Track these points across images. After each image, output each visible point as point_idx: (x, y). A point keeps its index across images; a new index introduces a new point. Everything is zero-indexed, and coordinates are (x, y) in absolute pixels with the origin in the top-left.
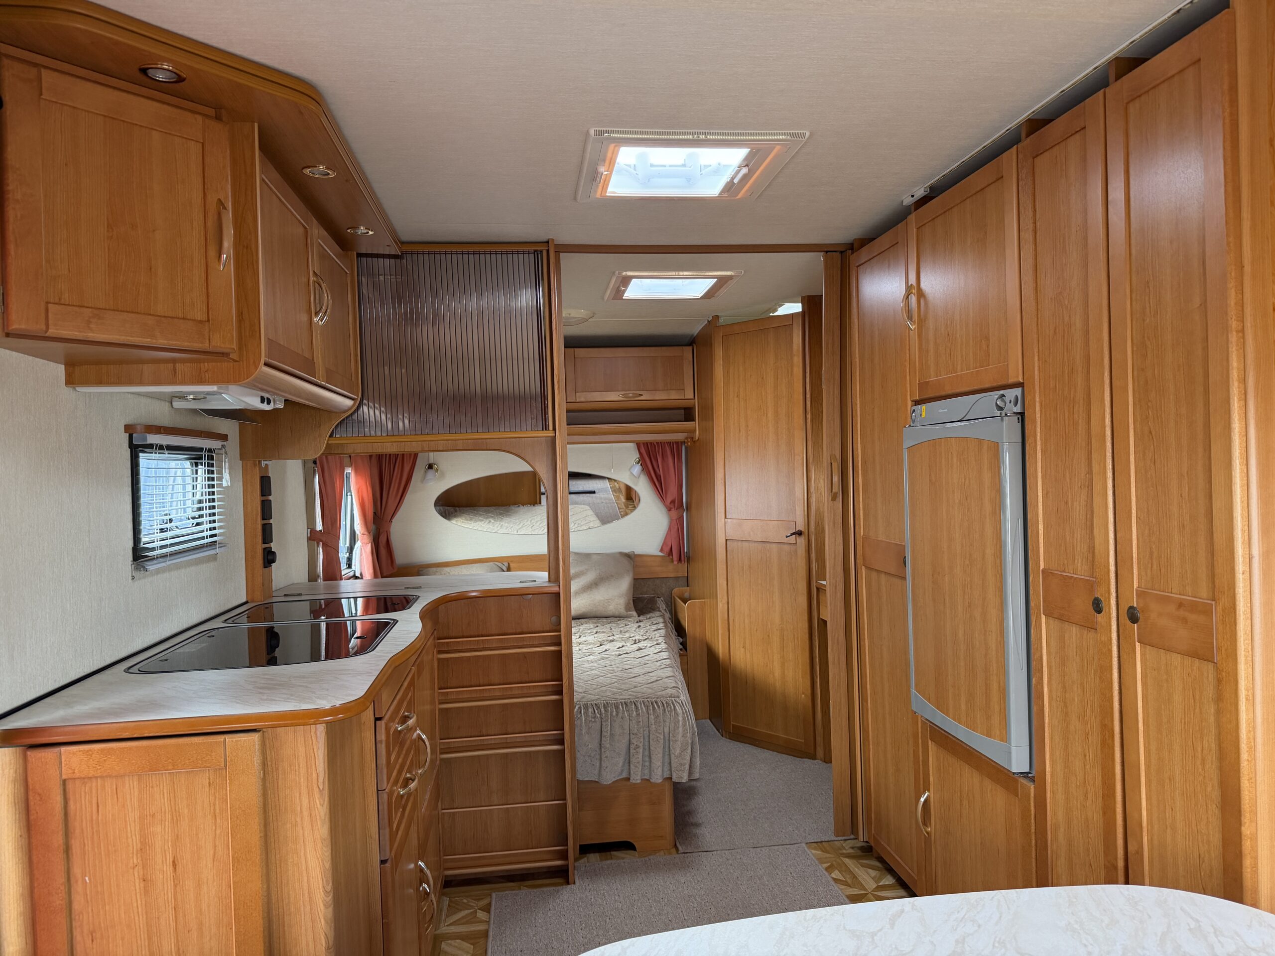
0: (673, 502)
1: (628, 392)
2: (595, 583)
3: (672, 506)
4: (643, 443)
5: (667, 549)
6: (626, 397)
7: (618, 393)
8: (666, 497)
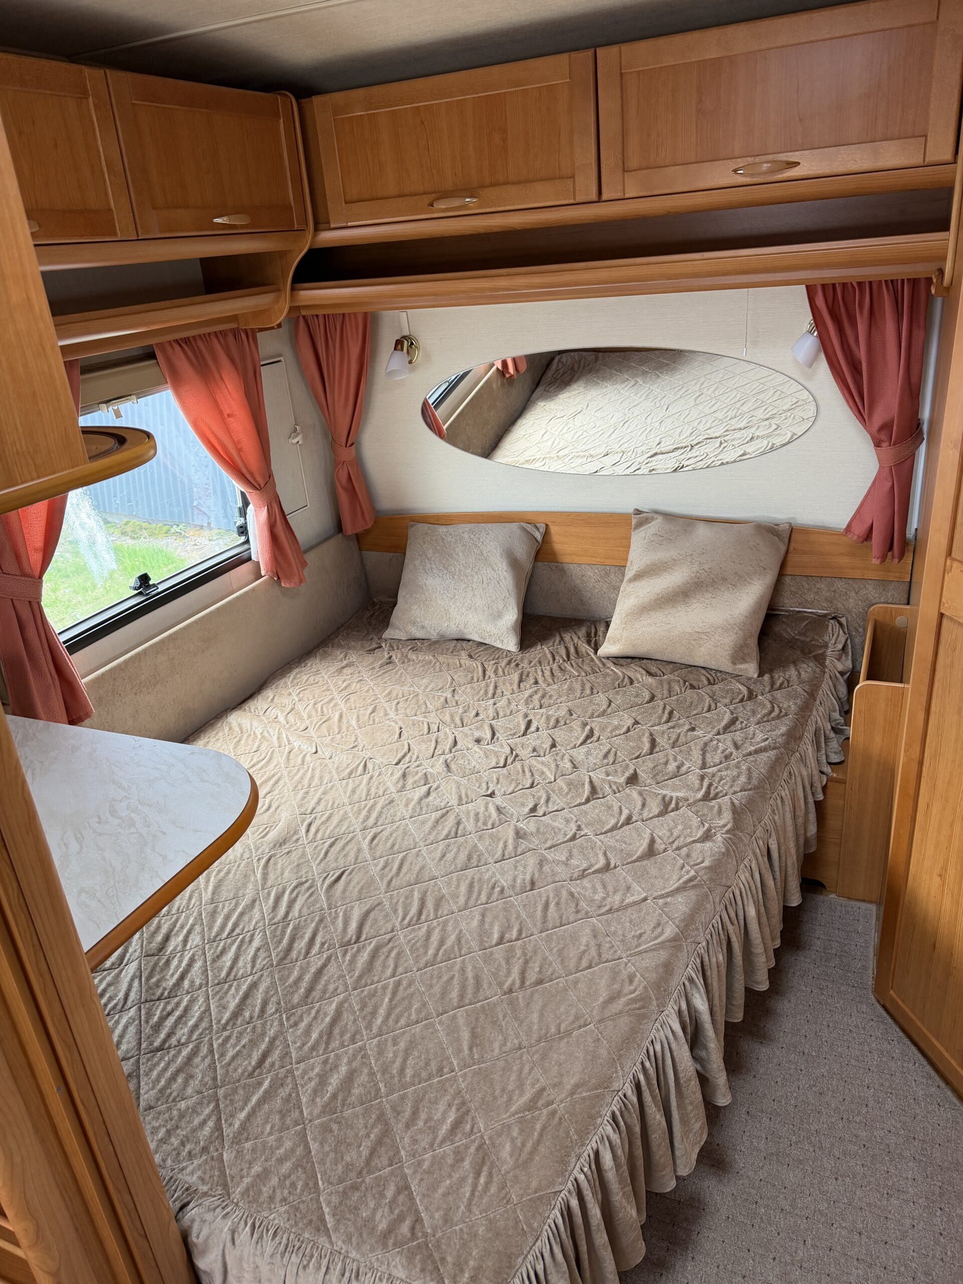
0: (886, 427)
1: (757, 159)
2: (683, 593)
3: (883, 436)
4: (824, 286)
5: (860, 529)
6: (752, 175)
7: (733, 164)
8: (870, 415)
